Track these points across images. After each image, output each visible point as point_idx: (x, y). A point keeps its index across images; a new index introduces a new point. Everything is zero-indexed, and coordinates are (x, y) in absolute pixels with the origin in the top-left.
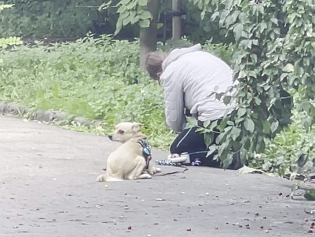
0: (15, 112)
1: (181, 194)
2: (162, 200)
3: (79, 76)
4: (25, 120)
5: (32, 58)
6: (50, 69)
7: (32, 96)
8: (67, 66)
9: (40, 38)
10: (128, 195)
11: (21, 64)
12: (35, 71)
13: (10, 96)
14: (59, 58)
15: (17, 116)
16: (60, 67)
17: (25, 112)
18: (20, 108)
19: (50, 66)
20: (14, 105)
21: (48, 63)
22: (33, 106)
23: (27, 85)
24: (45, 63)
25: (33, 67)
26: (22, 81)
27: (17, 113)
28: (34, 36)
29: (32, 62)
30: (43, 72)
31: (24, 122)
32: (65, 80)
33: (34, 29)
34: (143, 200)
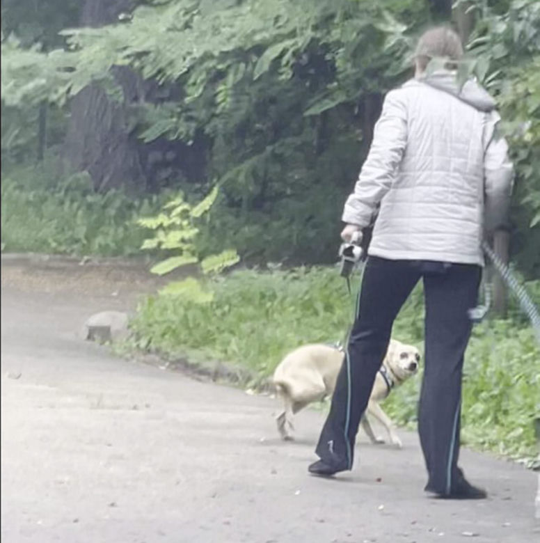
0: (233, 377)
1: (504, 526)
2: (474, 535)
3: (339, 323)
4: (250, 392)
5: (263, 290)
6: (292, 308)
7: (261, 352)
8: (319, 306)
9: (276, 259)
10: (417, 525)
11: (246, 299)
12: (267, 311)
13: (226, 351)
14: (307, 292)
15: (237, 384)
16: (308, 306)
17: (249, 379)
18: (241, 372)
19: (292, 304)
20: (233, 366)
21: (289, 300)
22: (264, 369)
23: (254, 336)
24: (284, 298)
25: (265, 304)
26: (245, 327)
27: (237, 379)
28: (266, 253)
29: (263, 296)
30: (280, 314)
31: (247, 395)
32: (316, 328)
33: (267, 242)
34: (441, 534)
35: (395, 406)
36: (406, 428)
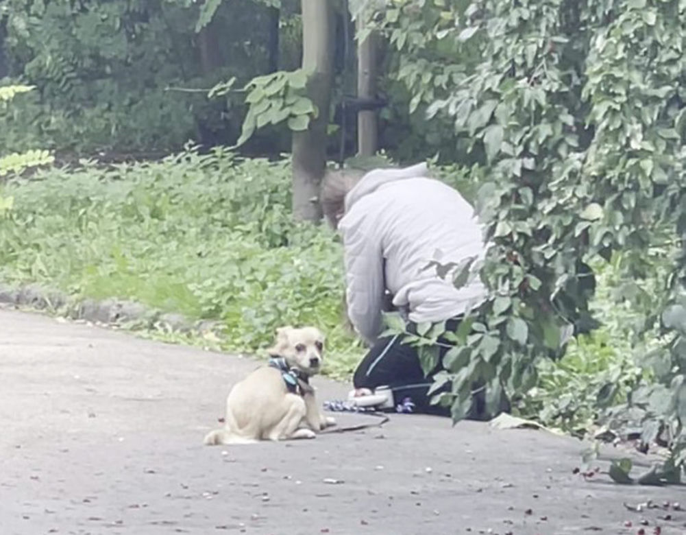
0: (39, 302)
1: (376, 470)
2: (338, 482)
3: (170, 230)
4: (61, 319)
5: (74, 194)
6: (111, 215)
7: (74, 271)
8: (145, 211)
9: (90, 153)
10: (269, 472)
11: (53, 205)
12: (80, 219)
13: (30, 271)
14: (131, 194)
15: (44, 310)
16: (130, 213)
17: (60, 304)
18: (50, 294)
19: (110, 210)
20: (39, 289)
21: (107, 205)
22: (77, 291)
23: (64, 251)
24: (100, 204)
25: (77, 211)
26: (53, 241)
27: (46, 305)
28: (78, 149)
29: (74, 201)
30: (97, 222)
31: (58, 323)
32: (140, 239)
33: (78, 135)
34: (298, 482)
35: (241, 331)
36: (254, 357)
